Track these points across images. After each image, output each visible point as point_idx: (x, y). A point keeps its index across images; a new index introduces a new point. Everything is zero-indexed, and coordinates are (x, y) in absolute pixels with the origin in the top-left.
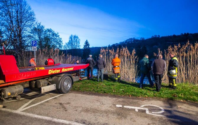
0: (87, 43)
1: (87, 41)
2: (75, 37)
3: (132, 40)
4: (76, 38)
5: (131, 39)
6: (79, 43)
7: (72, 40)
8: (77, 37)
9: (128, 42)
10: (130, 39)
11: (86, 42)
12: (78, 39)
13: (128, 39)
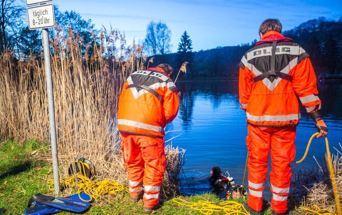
0: (186, 40)
1: (185, 33)
2: (159, 26)
3: (314, 25)
4: (163, 29)
5: (314, 22)
6: (169, 40)
7: (153, 34)
8: (165, 26)
9: (305, 29)
10: (309, 22)
11: (183, 36)
12: (165, 31)
13: (304, 24)
